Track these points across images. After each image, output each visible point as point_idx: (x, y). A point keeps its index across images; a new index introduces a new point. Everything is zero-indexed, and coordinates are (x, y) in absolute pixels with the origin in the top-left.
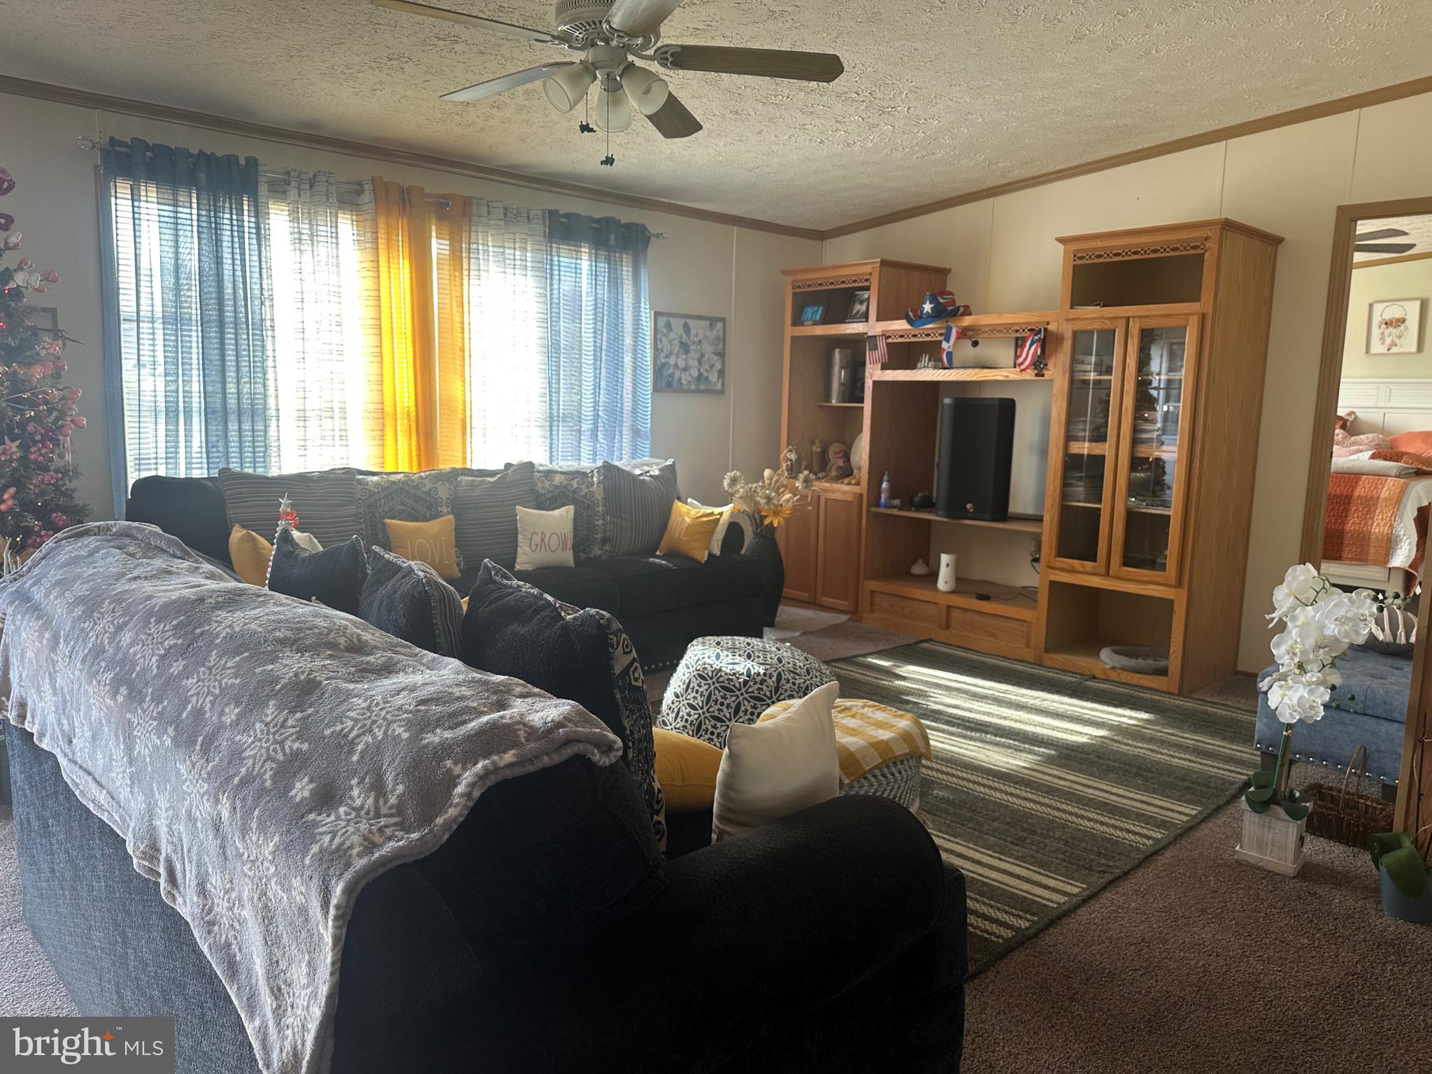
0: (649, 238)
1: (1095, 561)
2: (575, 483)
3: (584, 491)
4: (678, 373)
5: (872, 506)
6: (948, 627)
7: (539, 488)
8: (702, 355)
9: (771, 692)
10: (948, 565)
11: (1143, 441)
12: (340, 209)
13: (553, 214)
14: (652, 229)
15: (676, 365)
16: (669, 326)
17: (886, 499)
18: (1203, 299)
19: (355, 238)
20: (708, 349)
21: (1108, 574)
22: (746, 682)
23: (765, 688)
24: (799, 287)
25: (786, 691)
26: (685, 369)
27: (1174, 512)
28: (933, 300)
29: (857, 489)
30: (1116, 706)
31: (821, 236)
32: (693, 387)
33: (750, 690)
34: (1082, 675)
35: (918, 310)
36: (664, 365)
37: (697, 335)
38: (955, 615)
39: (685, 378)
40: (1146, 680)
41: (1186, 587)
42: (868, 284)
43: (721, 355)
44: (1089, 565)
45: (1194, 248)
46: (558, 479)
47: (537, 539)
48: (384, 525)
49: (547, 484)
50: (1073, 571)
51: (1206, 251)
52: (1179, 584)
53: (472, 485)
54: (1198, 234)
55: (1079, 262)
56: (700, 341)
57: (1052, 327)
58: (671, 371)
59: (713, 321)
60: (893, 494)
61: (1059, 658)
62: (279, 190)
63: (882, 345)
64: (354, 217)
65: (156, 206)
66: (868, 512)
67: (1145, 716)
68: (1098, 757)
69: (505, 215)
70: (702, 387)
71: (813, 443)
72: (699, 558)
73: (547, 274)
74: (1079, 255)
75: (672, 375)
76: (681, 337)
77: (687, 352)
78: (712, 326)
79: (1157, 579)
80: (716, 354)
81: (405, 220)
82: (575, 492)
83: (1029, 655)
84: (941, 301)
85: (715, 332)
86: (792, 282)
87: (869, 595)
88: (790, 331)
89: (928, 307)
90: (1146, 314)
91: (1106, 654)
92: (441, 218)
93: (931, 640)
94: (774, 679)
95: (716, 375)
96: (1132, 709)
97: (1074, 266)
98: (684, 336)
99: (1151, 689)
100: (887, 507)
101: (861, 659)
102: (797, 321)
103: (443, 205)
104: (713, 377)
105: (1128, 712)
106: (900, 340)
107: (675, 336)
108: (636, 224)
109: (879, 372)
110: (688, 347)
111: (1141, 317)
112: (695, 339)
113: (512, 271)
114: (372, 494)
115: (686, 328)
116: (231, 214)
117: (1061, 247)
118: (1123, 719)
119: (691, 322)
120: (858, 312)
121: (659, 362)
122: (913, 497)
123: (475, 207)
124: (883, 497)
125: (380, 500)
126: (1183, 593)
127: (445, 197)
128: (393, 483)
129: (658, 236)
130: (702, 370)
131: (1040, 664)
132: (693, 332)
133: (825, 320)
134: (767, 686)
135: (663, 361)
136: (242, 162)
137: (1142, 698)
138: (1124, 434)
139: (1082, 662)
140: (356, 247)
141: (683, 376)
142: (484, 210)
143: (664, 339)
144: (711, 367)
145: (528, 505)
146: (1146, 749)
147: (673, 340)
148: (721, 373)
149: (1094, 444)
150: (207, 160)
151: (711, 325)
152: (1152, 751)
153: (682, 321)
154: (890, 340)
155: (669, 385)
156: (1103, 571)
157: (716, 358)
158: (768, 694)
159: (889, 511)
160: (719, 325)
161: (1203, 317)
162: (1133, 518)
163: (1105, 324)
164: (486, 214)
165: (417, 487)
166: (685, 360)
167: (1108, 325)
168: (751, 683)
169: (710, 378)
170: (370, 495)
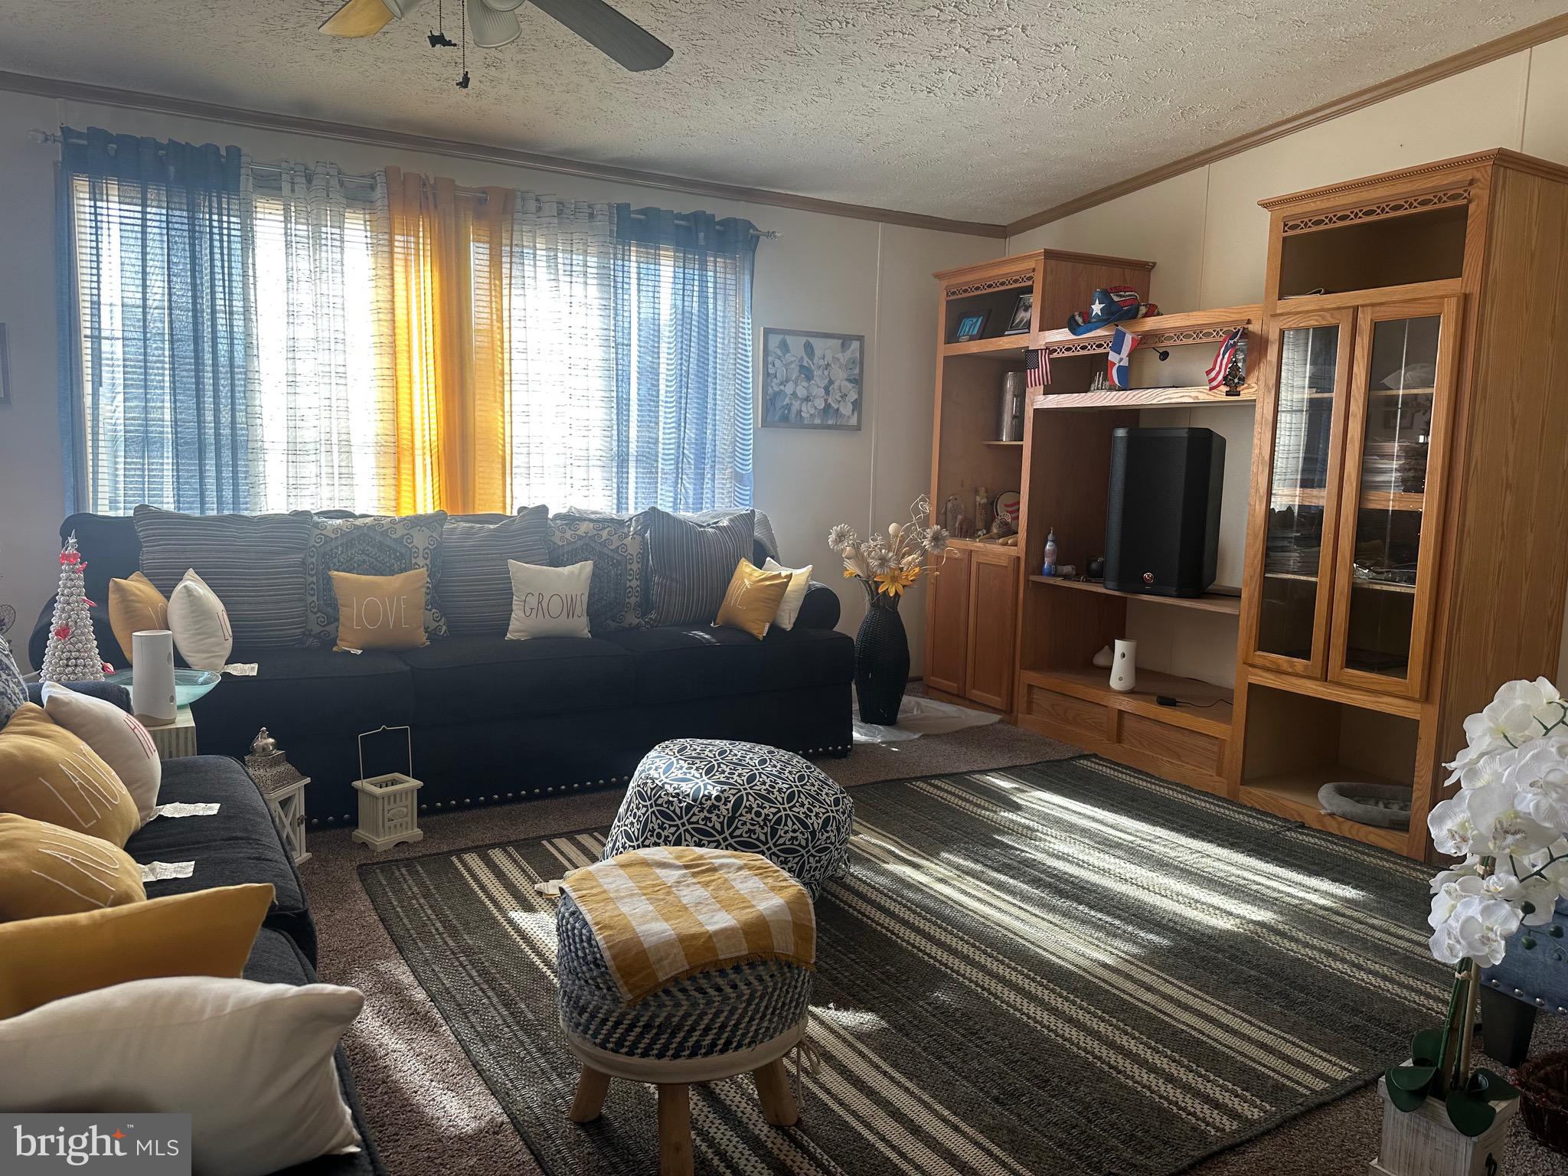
0: (758, 237)
1: (1309, 659)
2: (605, 534)
3: (616, 544)
4: (796, 405)
5: (1034, 573)
6: (1119, 740)
7: (556, 539)
8: (831, 382)
9: (722, 823)
10: (1123, 655)
11: (1377, 486)
12: (348, 206)
13: (622, 209)
14: (762, 227)
15: (794, 394)
16: (784, 346)
17: (1050, 566)
18: (1465, 274)
19: (369, 241)
20: (840, 376)
21: (1326, 680)
22: (689, 807)
23: (714, 818)
24: (954, 293)
25: (744, 823)
26: (807, 399)
27: (1420, 590)
28: (1105, 297)
29: (1013, 551)
30: (1311, 873)
31: (1002, 232)
32: (817, 421)
33: (694, 819)
34: (1286, 820)
35: (1087, 315)
36: (776, 394)
37: (823, 358)
38: (1129, 723)
39: (807, 410)
40: (1375, 836)
41: (1437, 699)
42: (1030, 283)
43: (858, 381)
44: (1299, 663)
45: (1453, 197)
46: (584, 527)
47: (533, 601)
48: (329, 578)
49: (569, 534)
50: (1278, 671)
51: (1470, 201)
52: (1426, 697)
53: (468, 533)
54: (1459, 177)
55: (1291, 233)
56: (828, 365)
57: (1254, 327)
58: (787, 401)
59: (845, 340)
60: (1060, 559)
61: (1259, 795)
62: (269, 186)
63: (1044, 361)
64: (367, 216)
65: (117, 206)
66: (1027, 581)
67: (1350, 892)
68: (1233, 958)
69: (560, 213)
70: (829, 420)
71: (977, 492)
72: (755, 632)
73: (612, 284)
74: (1290, 224)
75: (788, 407)
76: (802, 358)
77: (809, 377)
78: (844, 347)
79: (1392, 689)
80: (850, 381)
81: (427, 220)
82: (603, 544)
83: (1221, 787)
84: (1116, 299)
85: (848, 354)
86: (946, 289)
87: (1026, 691)
88: (943, 350)
89: (1097, 308)
90: (1383, 300)
91: (1326, 793)
92: (479, 216)
93: (1095, 756)
94: (730, 805)
95: (850, 407)
96: (1334, 880)
97: (1284, 239)
98: (806, 359)
99: (1383, 850)
100: (1050, 575)
101: (977, 776)
102: (952, 337)
103: (482, 201)
104: (846, 409)
105: (1326, 885)
106: (1067, 354)
107: (793, 359)
108: (735, 220)
109: (1042, 397)
110: (812, 372)
111: (1373, 305)
112: (822, 362)
113: (568, 279)
114: (328, 540)
115: (809, 349)
116: (211, 214)
117: (1267, 214)
118: (1314, 898)
119: (816, 342)
120: (1021, 321)
121: (770, 391)
122: (1089, 564)
123: (519, 201)
124: (1047, 561)
125: (337, 548)
126: (1433, 711)
127: (484, 191)
128: (357, 527)
129: (769, 235)
130: (830, 401)
131: (1232, 801)
132: (818, 353)
133: (982, 335)
134: (718, 816)
135: (776, 389)
136: (223, 152)
137: (1362, 864)
138: (1349, 474)
139: (1291, 802)
140: (370, 252)
141: (804, 408)
142: (532, 205)
143: (778, 363)
144: (844, 396)
145: (528, 560)
146: (1321, 950)
147: (791, 362)
148: (857, 405)
149: (1308, 491)
150: (179, 151)
151: (843, 345)
152: (1329, 954)
153: (804, 340)
154: (1055, 355)
155: (785, 419)
156: (1318, 673)
157: (850, 385)
158: (718, 827)
159: (1051, 581)
160: (855, 345)
161: (1466, 298)
162: (1359, 597)
163: (1324, 318)
164: (534, 210)
165: (384, 534)
166: (807, 389)
167: (1328, 320)
168: (696, 810)
169: (842, 410)
170: (326, 542)
